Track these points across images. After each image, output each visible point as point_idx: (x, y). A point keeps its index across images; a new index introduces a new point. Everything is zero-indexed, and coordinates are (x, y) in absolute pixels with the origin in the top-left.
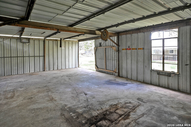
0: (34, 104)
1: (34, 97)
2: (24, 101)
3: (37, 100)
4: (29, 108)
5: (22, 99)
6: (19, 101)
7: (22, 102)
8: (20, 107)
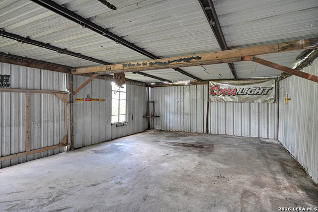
0: (221, 168)
1: (214, 176)
2: (229, 176)
3: (215, 170)
4: (228, 167)
5: (231, 181)
6: (236, 180)
7: (232, 177)
8: (236, 171)
